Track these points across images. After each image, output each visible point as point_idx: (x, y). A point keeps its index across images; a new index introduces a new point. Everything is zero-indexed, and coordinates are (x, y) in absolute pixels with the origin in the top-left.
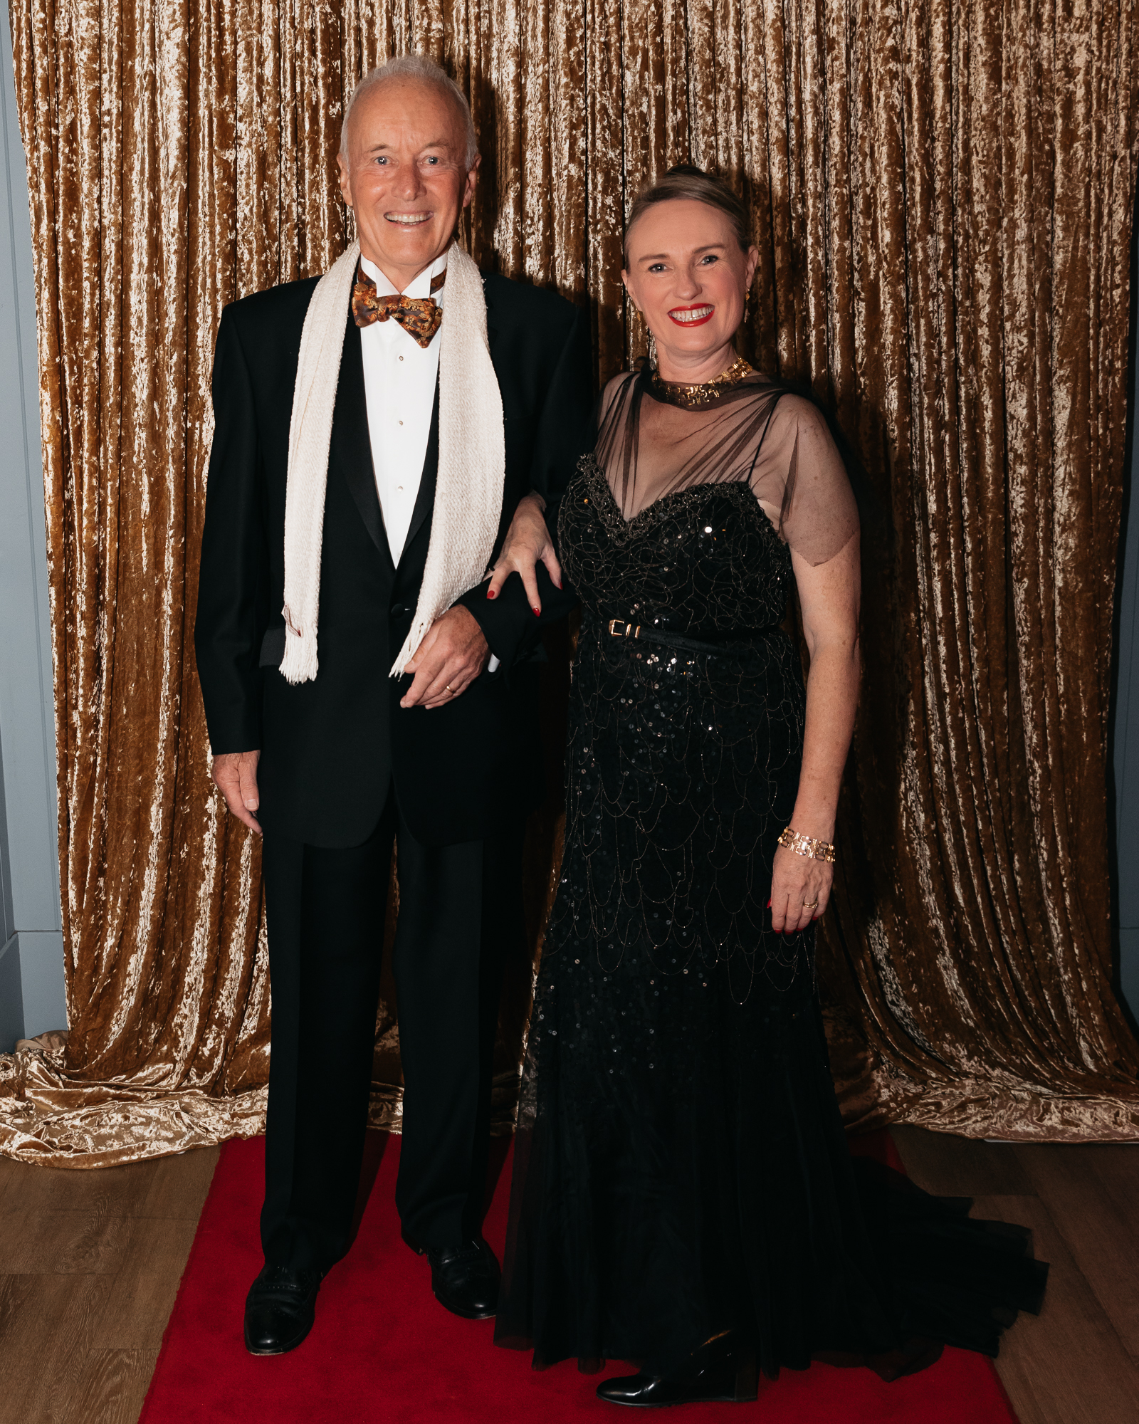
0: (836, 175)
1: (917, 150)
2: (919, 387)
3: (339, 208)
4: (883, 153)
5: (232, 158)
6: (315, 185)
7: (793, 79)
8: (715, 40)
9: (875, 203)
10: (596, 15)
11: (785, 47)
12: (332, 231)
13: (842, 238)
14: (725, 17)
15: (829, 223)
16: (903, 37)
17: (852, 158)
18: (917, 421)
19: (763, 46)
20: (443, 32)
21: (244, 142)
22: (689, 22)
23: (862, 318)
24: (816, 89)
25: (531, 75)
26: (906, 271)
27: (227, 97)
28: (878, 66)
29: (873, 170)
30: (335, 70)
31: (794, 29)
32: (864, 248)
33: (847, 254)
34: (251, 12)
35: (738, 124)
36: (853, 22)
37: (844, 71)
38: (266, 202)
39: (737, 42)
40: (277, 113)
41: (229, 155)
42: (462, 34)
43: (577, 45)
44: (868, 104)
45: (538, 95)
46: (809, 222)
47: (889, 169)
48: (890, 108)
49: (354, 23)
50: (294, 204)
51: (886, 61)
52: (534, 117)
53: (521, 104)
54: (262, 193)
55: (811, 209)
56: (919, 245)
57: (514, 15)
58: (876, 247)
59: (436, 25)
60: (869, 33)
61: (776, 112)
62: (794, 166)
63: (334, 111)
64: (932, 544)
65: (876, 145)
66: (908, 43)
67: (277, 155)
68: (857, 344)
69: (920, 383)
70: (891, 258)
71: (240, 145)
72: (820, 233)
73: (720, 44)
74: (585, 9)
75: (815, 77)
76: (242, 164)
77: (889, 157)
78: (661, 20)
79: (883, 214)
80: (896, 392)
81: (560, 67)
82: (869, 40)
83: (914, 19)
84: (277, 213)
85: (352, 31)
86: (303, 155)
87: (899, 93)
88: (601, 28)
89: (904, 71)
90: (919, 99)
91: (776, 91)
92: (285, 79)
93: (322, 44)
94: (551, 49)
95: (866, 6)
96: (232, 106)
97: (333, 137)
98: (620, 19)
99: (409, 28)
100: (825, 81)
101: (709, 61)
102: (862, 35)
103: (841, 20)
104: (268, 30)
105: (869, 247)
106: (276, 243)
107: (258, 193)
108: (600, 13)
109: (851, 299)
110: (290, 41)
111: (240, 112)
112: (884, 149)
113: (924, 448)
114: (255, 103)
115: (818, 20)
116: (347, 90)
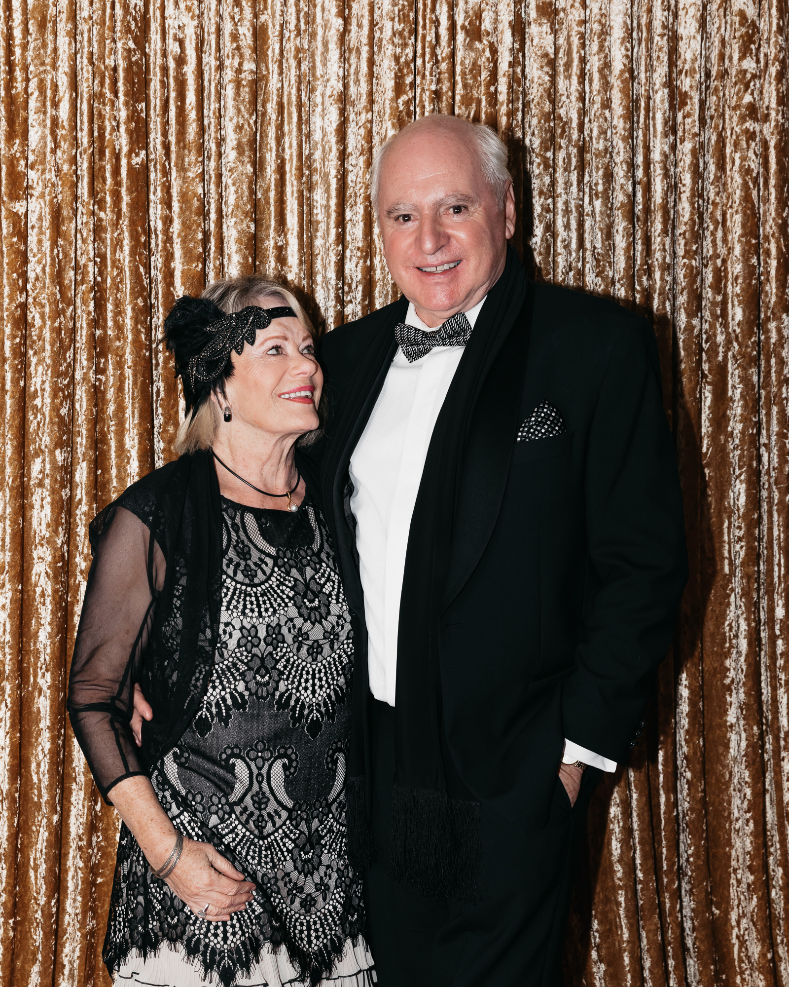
0: (686, 245)
1: (774, 219)
2: (768, 481)
3: (142, 270)
4: (736, 222)
5: (22, 211)
6: (118, 244)
7: (641, 137)
8: (556, 91)
9: (726, 277)
10: (427, 59)
11: (633, 101)
12: (135, 295)
13: (690, 315)
14: (568, 65)
15: (675, 298)
16: (761, 93)
17: (705, 225)
18: (765, 517)
19: (609, 100)
20: (256, 73)
21: (36, 193)
22: (527, 70)
23: (708, 402)
24: (666, 149)
25: (353, 125)
26: (759, 353)
27: (17, 141)
28: (733, 124)
29: (725, 240)
30: (139, 114)
31: (644, 81)
32: (712, 326)
33: (696, 332)
34: (44, 45)
35: (578, 185)
36: (708, 75)
37: (696, 130)
38: (60, 261)
39: (580, 94)
40: (74, 161)
41: (19, 207)
42: (276, 76)
43: (406, 93)
44: (721, 166)
45: (359, 147)
46: (656, 296)
47: (743, 239)
48: (746, 172)
49: (159, 61)
50: (91, 264)
51: (742, 119)
52: (355, 171)
53: (343, 156)
54: (56, 251)
55: (658, 283)
56: (772, 325)
57: (337, 56)
58: (725, 325)
59: (249, 66)
60: (724, 87)
61: (621, 174)
62: (639, 235)
63: (136, 160)
64: (779, 652)
65: (729, 212)
66: (766, 100)
67: (72, 208)
68: (704, 430)
69: (770, 477)
70: (743, 337)
71: (32, 196)
72: (668, 308)
73: (561, 95)
74: (415, 52)
75: (666, 135)
76: (33, 219)
77: (744, 226)
78: (495, 68)
79: (734, 289)
80: (744, 485)
81: (387, 117)
82: (724, 95)
83: (774, 74)
84: (72, 273)
85: (158, 70)
86: (102, 208)
87: (756, 155)
88: (431, 75)
89: (761, 131)
90: (779, 162)
91: (622, 151)
92: (82, 123)
93: (125, 85)
94: (376, 96)
95: (722, 57)
96: (23, 152)
97: (137, 190)
98: (453, 65)
99: (220, 67)
100: (675, 139)
101: (549, 114)
102: (716, 89)
103: (695, 72)
104: (64, 65)
105: (718, 325)
106: (71, 308)
107: (52, 251)
108: (432, 57)
109: (697, 383)
110: (88, 79)
111: (31, 158)
112: (738, 218)
113: (772, 547)
114: (48, 149)
115: (670, 72)
116: (152, 136)
